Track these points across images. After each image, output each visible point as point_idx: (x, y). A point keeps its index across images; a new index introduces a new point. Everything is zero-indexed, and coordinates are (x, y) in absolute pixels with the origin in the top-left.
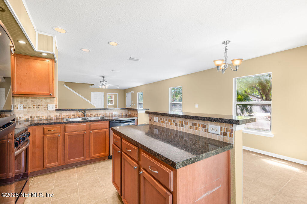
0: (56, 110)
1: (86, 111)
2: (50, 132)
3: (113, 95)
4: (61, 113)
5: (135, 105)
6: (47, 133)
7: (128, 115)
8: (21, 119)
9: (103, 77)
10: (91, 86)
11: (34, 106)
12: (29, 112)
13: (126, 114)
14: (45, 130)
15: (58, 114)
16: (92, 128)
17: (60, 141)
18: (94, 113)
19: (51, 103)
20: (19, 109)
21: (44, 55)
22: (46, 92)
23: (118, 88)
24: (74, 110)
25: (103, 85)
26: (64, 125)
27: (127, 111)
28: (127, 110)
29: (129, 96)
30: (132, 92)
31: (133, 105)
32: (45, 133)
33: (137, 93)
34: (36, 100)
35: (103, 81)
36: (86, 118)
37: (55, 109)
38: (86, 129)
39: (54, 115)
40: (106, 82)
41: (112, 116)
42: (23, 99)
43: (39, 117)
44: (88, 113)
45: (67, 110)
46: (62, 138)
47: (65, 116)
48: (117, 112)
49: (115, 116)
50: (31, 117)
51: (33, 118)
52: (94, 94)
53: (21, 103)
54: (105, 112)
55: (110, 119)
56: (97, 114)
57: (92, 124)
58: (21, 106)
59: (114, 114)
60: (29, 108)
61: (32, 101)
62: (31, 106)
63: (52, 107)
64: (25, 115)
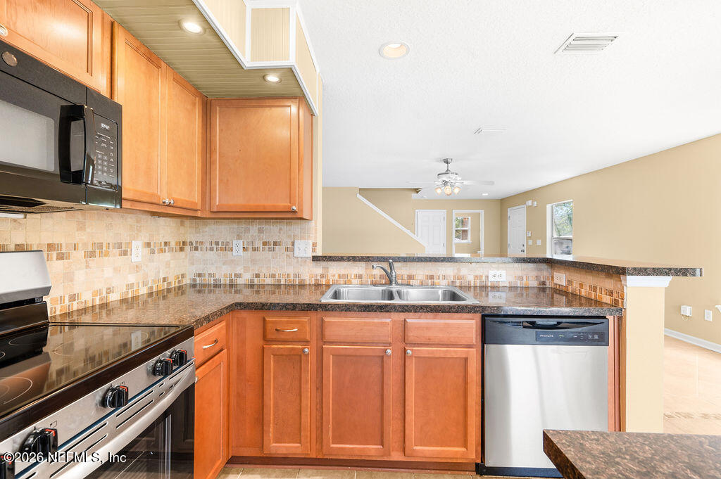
0: (315, 259)
1: (396, 265)
2: (282, 337)
3: (469, 214)
4: (326, 268)
5: (539, 242)
6: (274, 337)
7: (548, 284)
8: (240, 281)
9: (446, 162)
10: (414, 195)
11: (264, 244)
12: (253, 261)
13: (544, 283)
14: (269, 326)
15: (318, 269)
16: (412, 335)
17: (310, 366)
18: (421, 271)
19: (303, 238)
20: (235, 253)
22: (282, 204)
23: (484, 194)
24: (362, 259)
25: (445, 183)
26: (320, 314)
27: (545, 271)
30: (530, 203)
32: (269, 336)
33: (549, 207)
34: (265, 227)
35: (447, 172)
36: (394, 288)
37: (310, 254)
38: (390, 340)
39: (311, 273)
40: (454, 176)
41: (484, 288)
42: (243, 226)
43: (274, 276)
44: (401, 270)
45: (341, 259)
46: (313, 359)
47: (336, 277)
48: (503, 273)
49: (495, 287)
50: (257, 276)
51: (261, 278)
52: (422, 215)
53: (239, 237)
54: (459, 270)
55: (483, 308)
56: (432, 277)
57: (412, 320)
58: (238, 245)
59: (491, 279)
60: (255, 249)
61: (260, 231)
62: (259, 244)
63: (304, 249)
64: (246, 269)
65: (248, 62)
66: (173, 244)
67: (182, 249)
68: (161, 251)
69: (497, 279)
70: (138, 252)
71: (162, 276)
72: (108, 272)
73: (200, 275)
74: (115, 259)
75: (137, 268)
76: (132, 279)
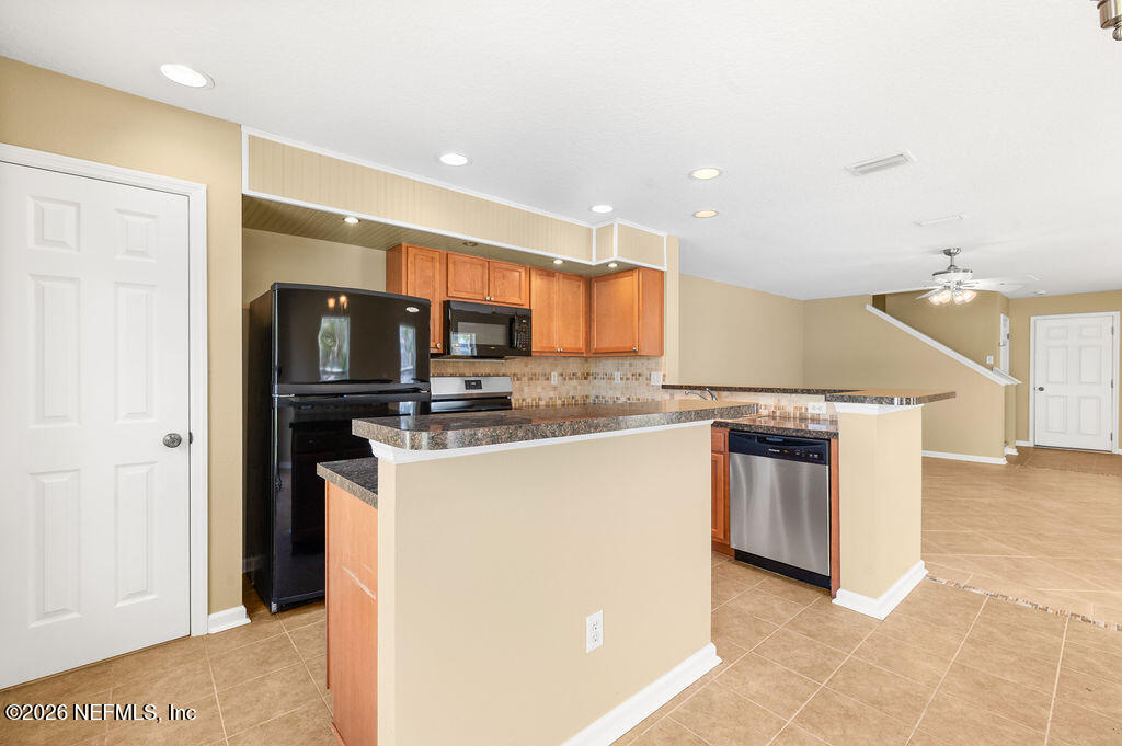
0: (664, 387)
4: (672, 396)
9: (948, 253)
11: (633, 375)
12: (627, 388)
15: (666, 396)
19: (656, 370)
20: (616, 382)
21: (613, 266)
22: (628, 345)
24: (696, 388)
34: (627, 362)
35: (952, 268)
37: (661, 383)
39: (662, 398)
41: (803, 419)
42: (621, 361)
49: (815, 420)
50: (629, 399)
53: (618, 370)
58: (617, 375)
59: (810, 411)
60: (627, 379)
61: (631, 365)
62: (629, 375)
63: (657, 380)
64: (622, 393)
65: (594, 262)
66: (579, 374)
67: (585, 378)
68: (571, 379)
69: (817, 412)
70: (555, 378)
71: (571, 394)
72: (539, 389)
73: (597, 397)
74: (542, 382)
75: (555, 388)
76: (552, 394)
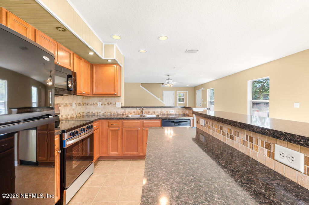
0: (122, 107)
1: (144, 109)
2: (112, 126)
4: (125, 110)
5: (205, 103)
6: (111, 126)
7: (185, 114)
8: (100, 114)
9: (168, 76)
10: (162, 85)
11: (107, 103)
12: (104, 108)
13: (184, 113)
14: (109, 124)
15: (123, 110)
16: (145, 125)
17: (120, 133)
18: (151, 110)
19: (118, 102)
20: (99, 106)
21: (110, 61)
22: (113, 92)
23: (187, 85)
24: (135, 107)
25: (168, 83)
26: (123, 120)
28: (184, 109)
29: (199, 93)
30: (202, 89)
31: (203, 102)
32: (109, 126)
33: (208, 90)
34: (107, 98)
35: (169, 79)
36: (144, 115)
37: (121, 106)
38: (140, 126)
39: (120, 111)
40: (171, 81)
41: (168, 115)
42: (101, 98)
43: (110, 112)
44: (145, 110)
45: (129, 107)
46: (120, 131)
47: (128, 112)
48: (173, 111)
49: (171, 115)
50: (105, 112)
51: (107, 113)
52: (166, 93)
53: (100, 101)
54: (162, 110)
55: (162, 118)
56: (154, 112)
57: (145, 121)
58: (100, 104)
59: (170, 112)
60: (105, 105)
61: (106, 100)
62: (106, 103)
63: (119, 105)
64: (102, 110)
65: (103, 57)
67: (83, 105)
68: (79, 105)
69: (172, 112)
70: (74, 105)
71: (79, 112)
72: (68, 111)
73: (88, 112)
74: (69, 107)
75: (74, 110)
76: (73, 112)
